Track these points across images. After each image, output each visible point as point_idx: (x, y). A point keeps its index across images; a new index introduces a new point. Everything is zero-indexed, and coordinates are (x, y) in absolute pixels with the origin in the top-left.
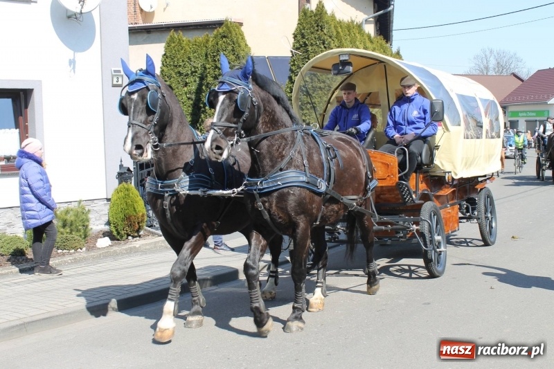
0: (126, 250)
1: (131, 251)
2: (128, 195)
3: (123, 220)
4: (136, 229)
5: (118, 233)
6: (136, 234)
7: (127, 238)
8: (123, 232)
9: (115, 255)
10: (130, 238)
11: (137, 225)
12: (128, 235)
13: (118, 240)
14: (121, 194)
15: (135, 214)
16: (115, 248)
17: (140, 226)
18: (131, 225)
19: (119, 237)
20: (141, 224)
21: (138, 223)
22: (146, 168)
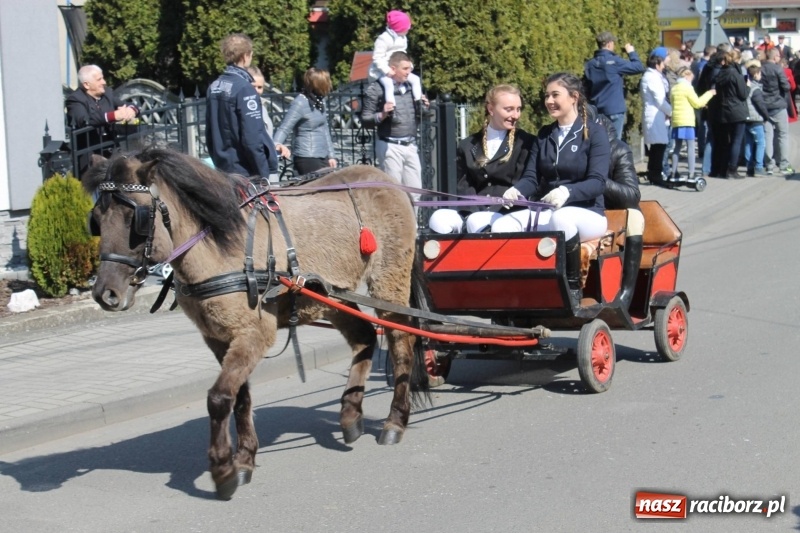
0: (75, 315)
1: (84, 318)
2: (70, 200)
3: (60, 254)
4: (88, 272)
5: (50, 282)
6: (86, 284)
7: (68, 293)
8: (59, 280)
9: (55, 326)
10: (74, 291)
11: (90, 265)
12: (71, 286)
13: (49, 296)
14: (55, 200)
15: (85, 240)
16: (52, 312)
17: (95, 267)
18: (76, 263)
19: (50, 290)
20: (97, 263)
21: (92, 260)
22: (92, 144)
